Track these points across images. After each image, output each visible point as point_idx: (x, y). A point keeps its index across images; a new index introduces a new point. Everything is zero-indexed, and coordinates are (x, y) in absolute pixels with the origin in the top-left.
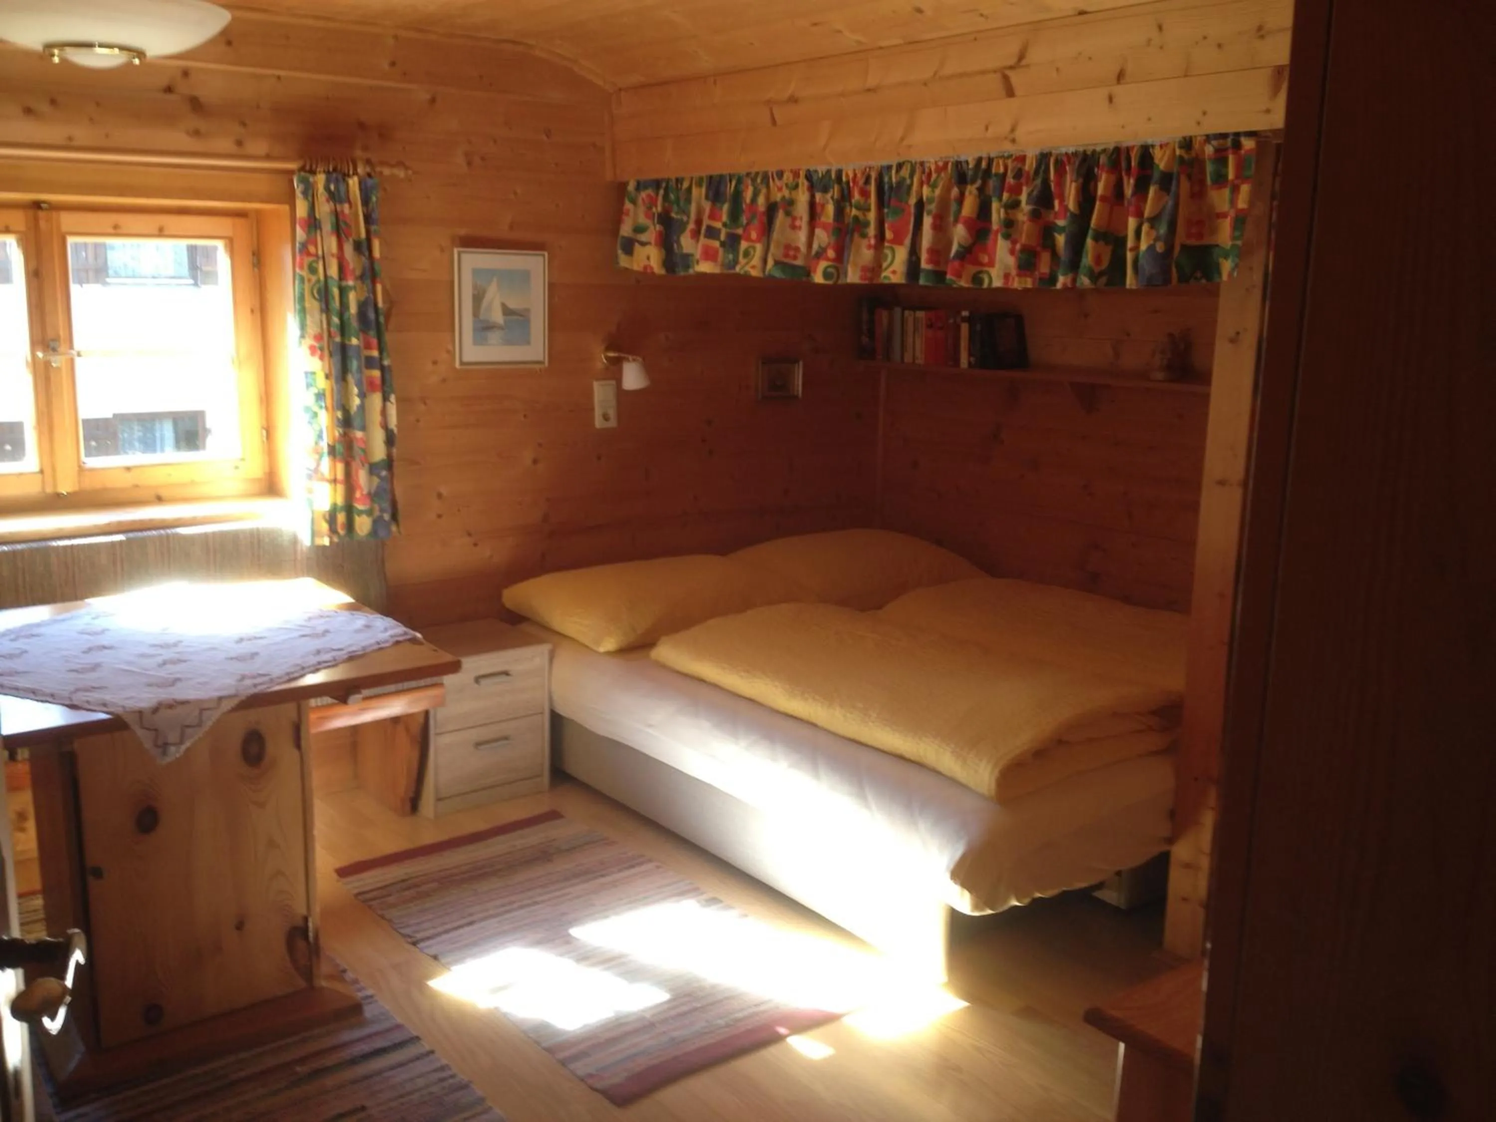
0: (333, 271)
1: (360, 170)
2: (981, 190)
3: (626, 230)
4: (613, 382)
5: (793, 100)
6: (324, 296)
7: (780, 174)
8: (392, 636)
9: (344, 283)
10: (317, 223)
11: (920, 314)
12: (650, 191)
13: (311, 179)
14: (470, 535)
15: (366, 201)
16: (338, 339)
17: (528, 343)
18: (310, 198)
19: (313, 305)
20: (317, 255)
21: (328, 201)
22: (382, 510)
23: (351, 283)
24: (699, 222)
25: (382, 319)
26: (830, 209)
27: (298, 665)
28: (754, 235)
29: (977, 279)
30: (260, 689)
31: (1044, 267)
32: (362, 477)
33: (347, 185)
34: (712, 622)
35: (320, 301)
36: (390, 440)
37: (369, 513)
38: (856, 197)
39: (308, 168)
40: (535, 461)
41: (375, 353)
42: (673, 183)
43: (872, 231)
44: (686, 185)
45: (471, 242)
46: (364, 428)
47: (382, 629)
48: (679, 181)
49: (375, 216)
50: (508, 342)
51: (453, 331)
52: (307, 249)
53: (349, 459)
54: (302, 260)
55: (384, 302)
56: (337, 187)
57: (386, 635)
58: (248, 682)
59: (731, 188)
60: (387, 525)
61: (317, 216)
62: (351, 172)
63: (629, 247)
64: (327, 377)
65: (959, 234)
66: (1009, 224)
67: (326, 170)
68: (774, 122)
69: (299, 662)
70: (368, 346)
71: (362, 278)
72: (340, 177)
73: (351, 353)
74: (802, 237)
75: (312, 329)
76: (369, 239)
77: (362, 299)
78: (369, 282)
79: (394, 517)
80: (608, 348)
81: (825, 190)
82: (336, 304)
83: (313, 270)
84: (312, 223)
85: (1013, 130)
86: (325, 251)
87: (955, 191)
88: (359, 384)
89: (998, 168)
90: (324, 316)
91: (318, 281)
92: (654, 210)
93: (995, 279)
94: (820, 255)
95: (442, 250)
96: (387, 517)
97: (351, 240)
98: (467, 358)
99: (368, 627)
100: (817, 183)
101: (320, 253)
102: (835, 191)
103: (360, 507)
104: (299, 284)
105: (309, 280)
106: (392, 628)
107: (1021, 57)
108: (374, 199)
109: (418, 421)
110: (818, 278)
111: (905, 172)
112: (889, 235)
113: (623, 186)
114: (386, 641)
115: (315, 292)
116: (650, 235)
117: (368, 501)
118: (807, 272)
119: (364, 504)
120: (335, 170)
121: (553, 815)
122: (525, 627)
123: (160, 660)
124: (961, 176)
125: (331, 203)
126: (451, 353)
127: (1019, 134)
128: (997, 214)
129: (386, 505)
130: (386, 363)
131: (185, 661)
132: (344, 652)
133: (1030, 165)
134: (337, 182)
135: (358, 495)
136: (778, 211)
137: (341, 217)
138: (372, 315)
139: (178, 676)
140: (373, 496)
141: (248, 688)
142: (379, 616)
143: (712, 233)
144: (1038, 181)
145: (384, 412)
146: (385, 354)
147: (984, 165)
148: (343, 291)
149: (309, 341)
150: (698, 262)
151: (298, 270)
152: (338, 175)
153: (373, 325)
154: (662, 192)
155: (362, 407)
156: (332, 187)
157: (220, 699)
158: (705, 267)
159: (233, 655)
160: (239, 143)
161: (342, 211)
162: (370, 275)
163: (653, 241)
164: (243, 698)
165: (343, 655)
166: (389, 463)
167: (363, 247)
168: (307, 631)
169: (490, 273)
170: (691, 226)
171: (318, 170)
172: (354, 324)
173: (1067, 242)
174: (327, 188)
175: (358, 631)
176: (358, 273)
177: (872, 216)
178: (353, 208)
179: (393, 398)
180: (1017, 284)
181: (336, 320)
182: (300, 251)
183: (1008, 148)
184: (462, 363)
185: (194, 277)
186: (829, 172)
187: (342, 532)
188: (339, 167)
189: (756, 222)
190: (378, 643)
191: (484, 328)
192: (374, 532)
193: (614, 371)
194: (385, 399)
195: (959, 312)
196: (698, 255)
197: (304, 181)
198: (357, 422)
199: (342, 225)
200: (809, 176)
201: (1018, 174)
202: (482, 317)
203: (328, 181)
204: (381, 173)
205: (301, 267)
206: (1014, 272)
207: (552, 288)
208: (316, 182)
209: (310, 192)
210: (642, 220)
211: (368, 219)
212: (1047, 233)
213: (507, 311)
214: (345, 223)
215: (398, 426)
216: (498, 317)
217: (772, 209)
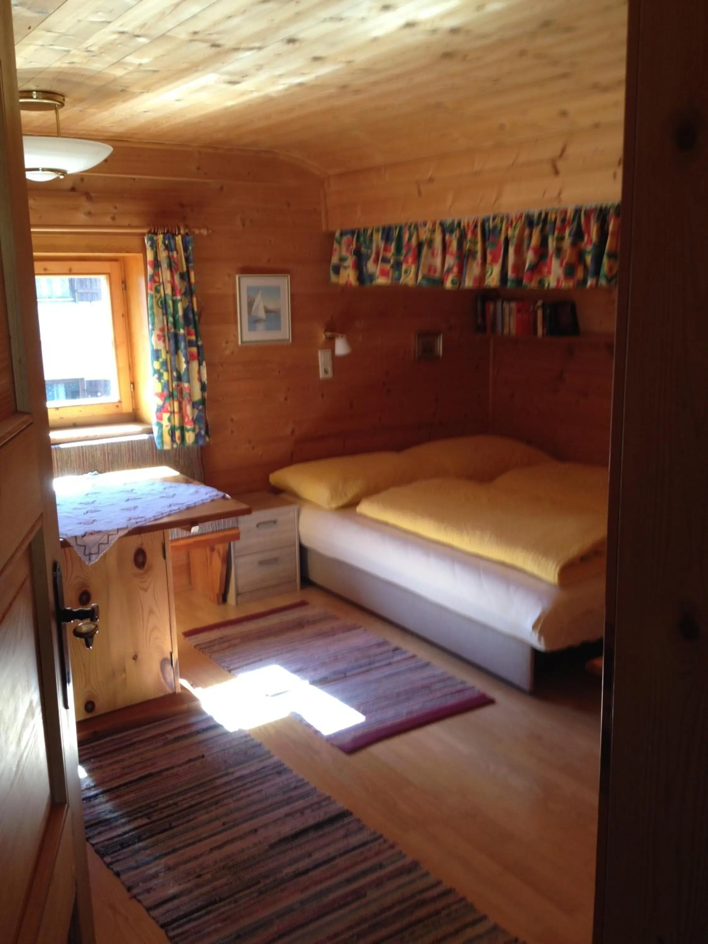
0: (169, 291)
1: (182, 232)
2: (542, 230)
3: (335, 260)
4: (330, 350)
5: (431, 180)
6: (164, 305)
7: (425, 224)
8: (210, 497)
9: (175, 298)
10: (159, 264)
11: (513, 305)
12: (349, 236)
13: (155, 238)
14: (250, 442)
15: (186, 249)
16: (172, 330)
17: (280, 329)
18: (155, 249)
19: (158, 311)
20: (159, 282)
21: (164, 250)
22: (200, 429)
23: (179, 297)
24: (378, 254)
25: (197, 318)
26: (454, 244)
27: (159, 512)
28: (410, 260)
29: (541, 283)
30: (139, 524)
31: (580, 274)
32: (188, 409)
33: (175, 240)
34: (391, 490)
35: (162, 308)
36: (203, 388)
37: (194, 430)
38: (469, 236)
39: (153, 231)
40: (286, 399)
41: (193, 338)
42: (362, 230)
43: (479, 255)
44: (369, 232)
45: (247, 271)
46: (189, 381)
47: (205, 493)
48: (365, 230)
49: (191, 257)
50: (268, 329)
51: (236, 323)
52: (154, 278)
53: (181, 399)
54: (151, 285)
55: (198, 308)
56: (169, 242)
57: (207, 497)
58: (133, 521)
59: (396, 233)
60: (204, 437)
61: (159, 259)
62: (177, 233)
63: (337, 270)
64: (167, 352)
65: (530, 257)
66: (559, 251)
67: (163, 232)
68: (420, 193)
69: (159, 510)
70: (189, 334)
71: (185, 294)
72: (171, 236)
73: (180, 338)
74: (438, 261)
75: (158, 326)
76: (188, 272)
77: (186, 306)
78: (189, 296)
79: (207, 432)
80: (326, 331)
81: (452, 232)
82: (171, 310)
83: (157, 291)
84: (156, 264)
85: (560, 194)
86: (164, 281)
87: (527, 232)
88: (186, 356)
89: (552, 217)
90: (165, 317)
91: (161, 297)
92: (351, 247)
93: (552, 281)
94: (449, 270)
95: (229, 276)
96: (203, 432)
97: (178, 272)
98: (246, 339)
99: (197, 492)
100: (446, 229)
101: (161, 281)
102: (456, 234)
103: (189, 427)
104: (150, 299)
105: (156, 297)
106: (210, 492)
107: (563, 151)
108: (190, 248)
109: (218, 376)
110: (448, 284)
111: (498, 220)
112: (489, 258)
113: (332, 234)
114: (207, 499)
115: (159, 303)
116: (350, 261)
117: (192, 423)
118: (442, 281)
119: (191, 425)
120: (168, 232)
121: (302, 604)
122: (284, 496)
123: (85, 511)
124: (530, 222)
125: (167, 252)
126: (236, 336)
127: (564, 196)
128: (552, 244)
129: (203, 426)
130: (200, 343)
131: (98, 511)
132: (185, 505)
133: (570, 214)
134: (169, 239)
135: (186, 420)
136: (424, 246)
137: (172, 260)
138: (191, 316)
139: (94, 518)
140: (195, 421)
141: (133, 525)
142: (203, 486)
143: (385, 260)
144: (575, 224)
145: (199, 372)
146: (199, 339)
147: (543, 216)
148: (175, 303)
149: (157, 332)
150: (378, 278)
151: (149, 291)
152: (170, 235)
153: (192, 322)
154: (356, 236)
155: (188, 369)
156: (167, 242)
157: (118, 530)
158: (381, 281)
159: (124, 508)
160: (113, 219)
161: (173, 256)
162: (189, 293)
163: (351, 266)
164: (131, 529)
165: (184, 507)
166: (203, 401)
167: (184, 276)
168: (164, 495)
169: (257, 289)
170: (373, 256)
171: (158, 232)
172: (181, 321)
173: (592, 259)
174: (164, 243)
175: (191, 494)
176: (183, 291)
177: (479, 247)
178: (179, 255)
179: (204, 364)
180: (564, 285)
181: (171, 319)
182: (151, 280)
183: (556, 205)
184: (242, 342)
185: (74, 297)
186: (453, 223)
187: (178, 441)
188: (170, 231)
189: (411, 254)
190: (202, 500)
191: (254, 322)
192: (196, 441)
193: (330, 344)
194: (200, 364)
195: (536, 302)
196: (378, 273)
197: (151, 239)
198: (185, 378)
199: (173, 264)
200: (442, 224)
201: (564, 220)
202: (253, 313)
203: (164, 239)
204: (194, 232)
205: (151, 289)
206: (562, 278)
207: (293, 297)
208: (157, 240)
209: (155, 246)
210: (344, 253)
211: (187, 260)
212: (580, 255)
213: (267, 311)
214: (175, 263)
215: (208, 379)
216: (262, 314)
217: (420, 245)
